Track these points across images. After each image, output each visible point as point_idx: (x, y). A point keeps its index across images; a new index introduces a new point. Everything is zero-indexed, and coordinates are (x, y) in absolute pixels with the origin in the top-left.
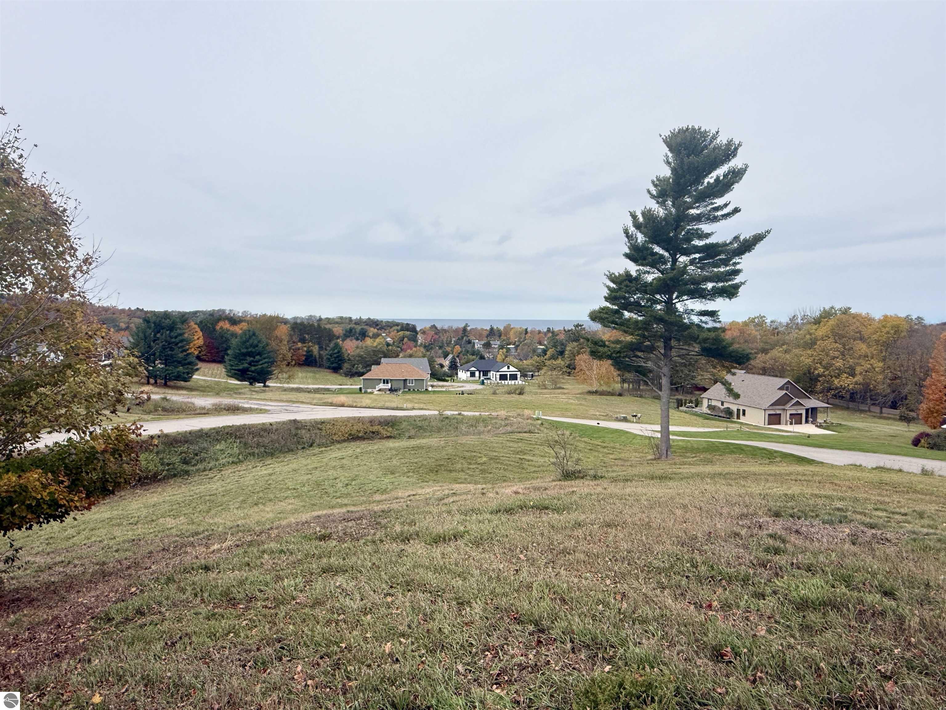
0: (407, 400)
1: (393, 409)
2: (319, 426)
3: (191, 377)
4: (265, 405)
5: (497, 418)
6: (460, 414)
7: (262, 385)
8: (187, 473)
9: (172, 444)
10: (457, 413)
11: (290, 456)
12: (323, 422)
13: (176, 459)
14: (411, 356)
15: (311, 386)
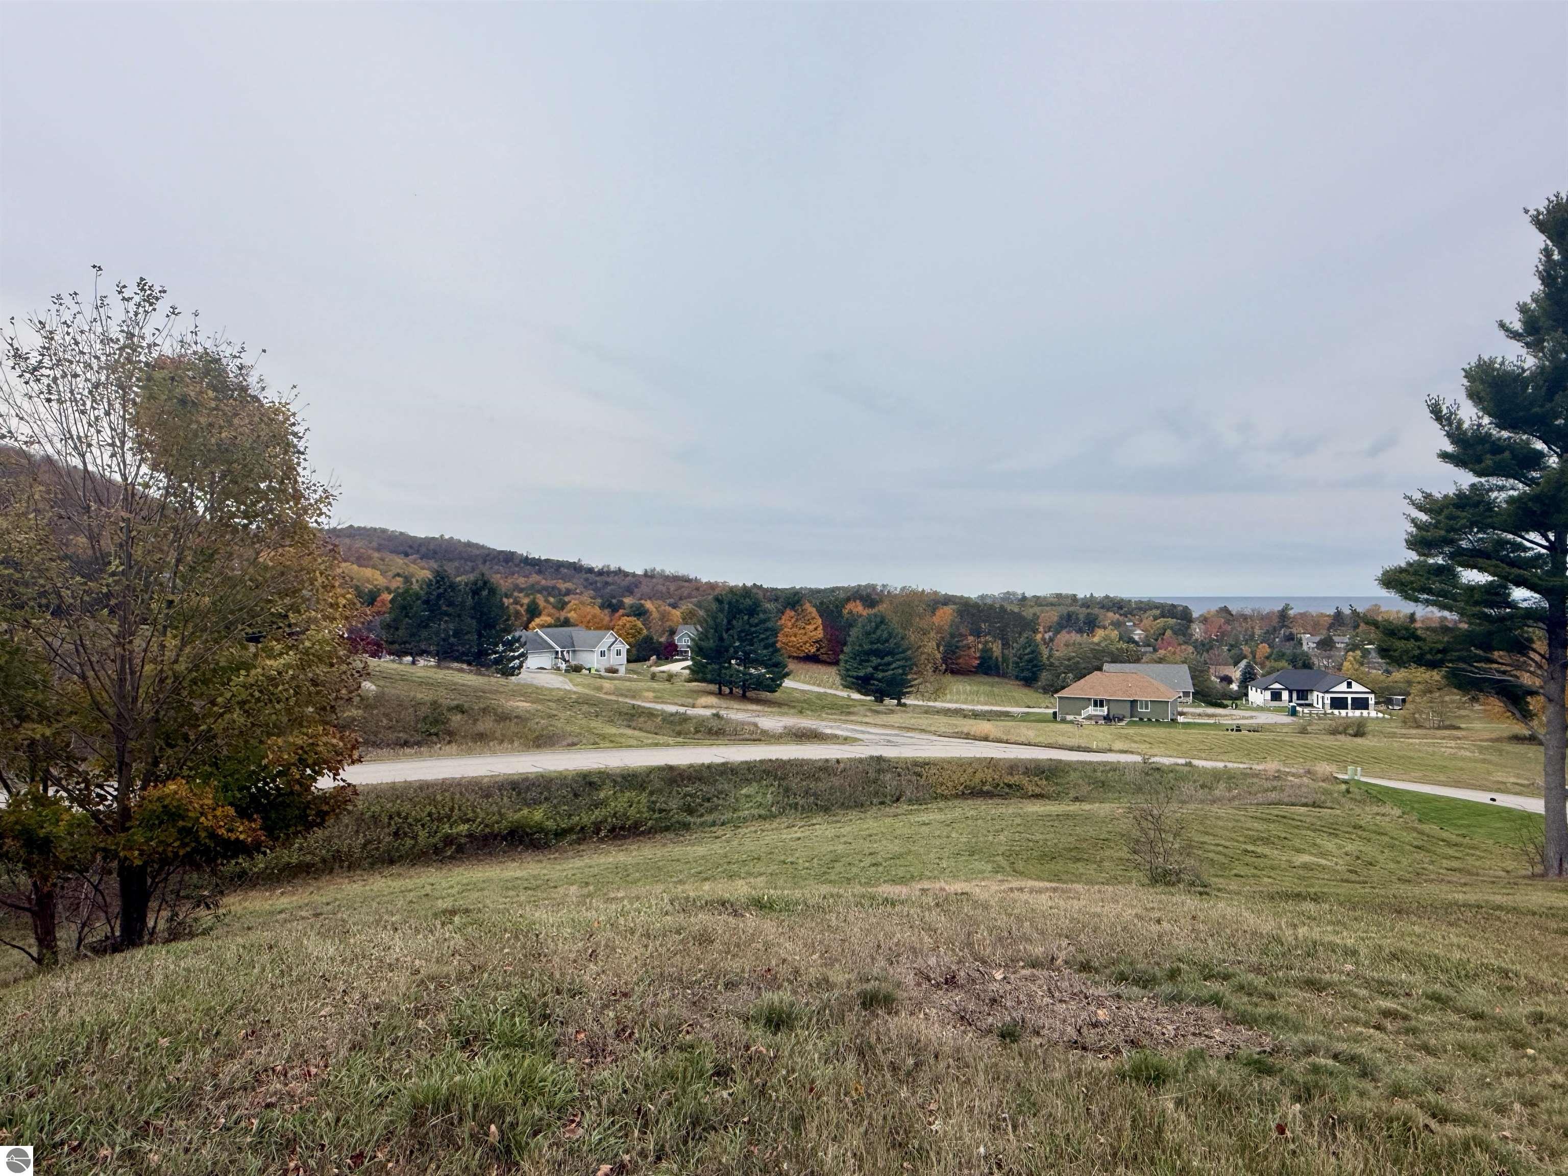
0: (1119, 737)
1: (1071, 749)
2: (918, 769)
3: (780, 685)
4: (863, 732)
5: (1257, 775)
6: (1189, 764)
7: (895, 702)
8: (686, 826)
9: (676, 781)
10: (1182, 761)
11: (853, 814)
12: (926, 764)
13: (674, 804)
14: (1161, 661)
15: (979, 708)
